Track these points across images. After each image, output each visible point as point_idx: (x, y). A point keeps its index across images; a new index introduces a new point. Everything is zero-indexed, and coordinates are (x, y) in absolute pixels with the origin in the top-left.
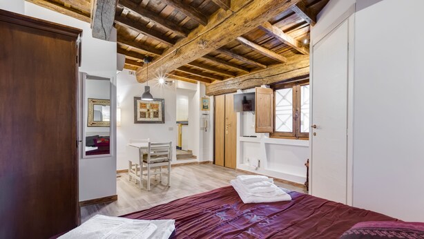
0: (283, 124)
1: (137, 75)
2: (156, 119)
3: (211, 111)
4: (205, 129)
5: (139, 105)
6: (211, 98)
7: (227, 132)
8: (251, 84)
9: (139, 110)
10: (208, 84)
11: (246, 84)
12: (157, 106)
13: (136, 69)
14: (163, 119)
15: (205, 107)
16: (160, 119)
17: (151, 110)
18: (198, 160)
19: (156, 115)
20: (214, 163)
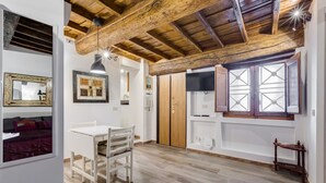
0: (238, 103)
1: (77, 44)
2: (99, 98)
3: (154, 91)
4: (148, 109)
5: (79, 81)
6: (155, 77)
7: (173, 112)
8: (203, 64)
9: (79, 87)
10: (151, 63)
11: (198, 63)
12: (101, 82)
13: (76, 37)
14: (107, 97)
15: (148, 87)
16: (104, 97)
17: (93, 88)
18: (142, 140)
19: (99, 93)
20: (158, 142)
